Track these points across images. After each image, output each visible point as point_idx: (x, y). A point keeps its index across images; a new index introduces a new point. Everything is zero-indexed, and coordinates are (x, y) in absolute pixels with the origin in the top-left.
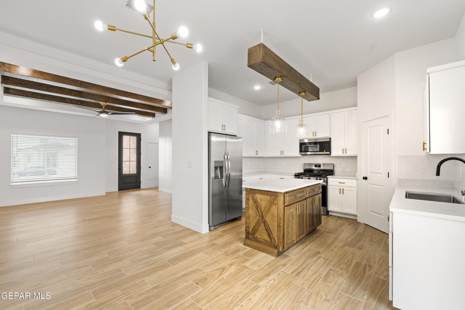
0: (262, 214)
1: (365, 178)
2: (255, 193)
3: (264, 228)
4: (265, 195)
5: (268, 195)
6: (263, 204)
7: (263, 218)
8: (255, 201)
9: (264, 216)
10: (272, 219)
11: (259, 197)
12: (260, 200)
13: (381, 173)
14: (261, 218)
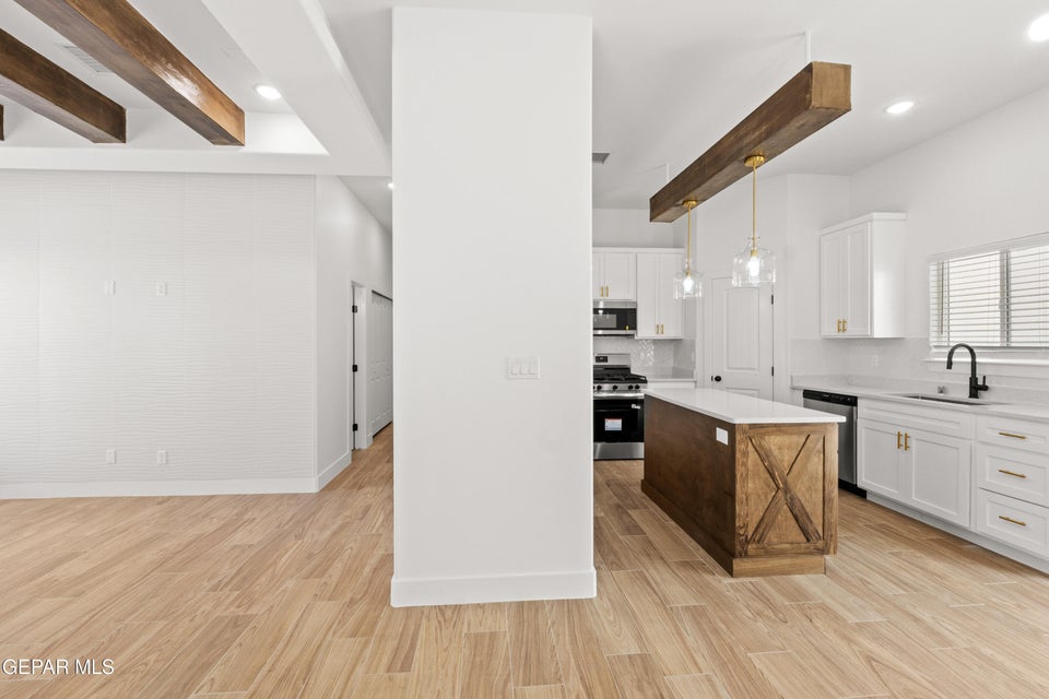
0: (785, 483)
1: (718, 379)
2: (765, 434)
3: (790, 514)
4: (791, 434)
5: (800, 433)
6: (786, 458)
7: (787, 490)
8: (764, 456)
9: (791, 486)
10: (809, 489)
11: (773, 442)
12: (780, 448)
13: (754, 369)
14: (780, 494)
